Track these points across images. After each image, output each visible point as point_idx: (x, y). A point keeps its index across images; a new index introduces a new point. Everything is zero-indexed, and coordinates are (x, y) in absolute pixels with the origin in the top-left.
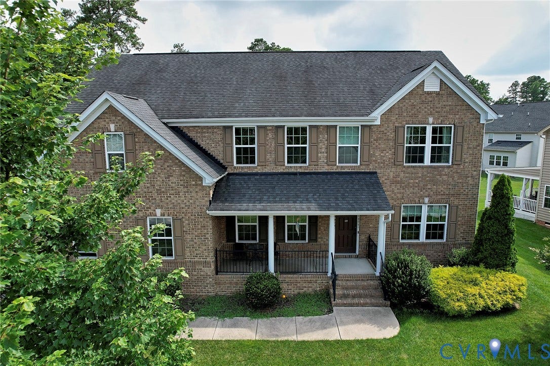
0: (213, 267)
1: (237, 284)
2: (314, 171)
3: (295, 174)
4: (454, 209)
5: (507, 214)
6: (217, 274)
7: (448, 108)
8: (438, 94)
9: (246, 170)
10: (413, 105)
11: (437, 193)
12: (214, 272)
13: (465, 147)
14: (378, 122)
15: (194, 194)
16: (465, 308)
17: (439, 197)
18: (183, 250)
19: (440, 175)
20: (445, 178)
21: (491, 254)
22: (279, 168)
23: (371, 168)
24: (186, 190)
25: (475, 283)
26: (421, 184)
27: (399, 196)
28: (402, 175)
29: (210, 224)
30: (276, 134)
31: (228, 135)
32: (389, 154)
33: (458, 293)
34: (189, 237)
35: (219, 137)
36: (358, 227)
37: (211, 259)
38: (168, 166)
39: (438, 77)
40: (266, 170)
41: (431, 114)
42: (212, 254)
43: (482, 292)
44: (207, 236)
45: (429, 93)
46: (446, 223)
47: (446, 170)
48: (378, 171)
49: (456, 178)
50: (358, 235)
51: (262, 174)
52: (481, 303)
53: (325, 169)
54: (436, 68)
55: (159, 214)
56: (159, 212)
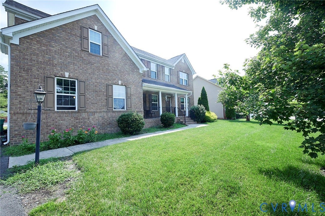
0: (143, 114)
2: (159, 81)
8: (184, 64)
10: (180, 66)
12: (143, 117)
13: (190, 81)
14: (174, 68)
15: (136, 76)
22: (149, 78)
23: (173, 83)
24: (132, 73)
29: (142, 92)
30: (148, 64)
34: (133, 98)
36: (171, 104)
37: (142, 110)
38: (125, 59)
39: (184, 59)
41: (184, 69)
42: (143, 107)
48: (175, 85)
49: (190, 90)
54: (184, 55)
55: (120, 84)
56: (120, 82)
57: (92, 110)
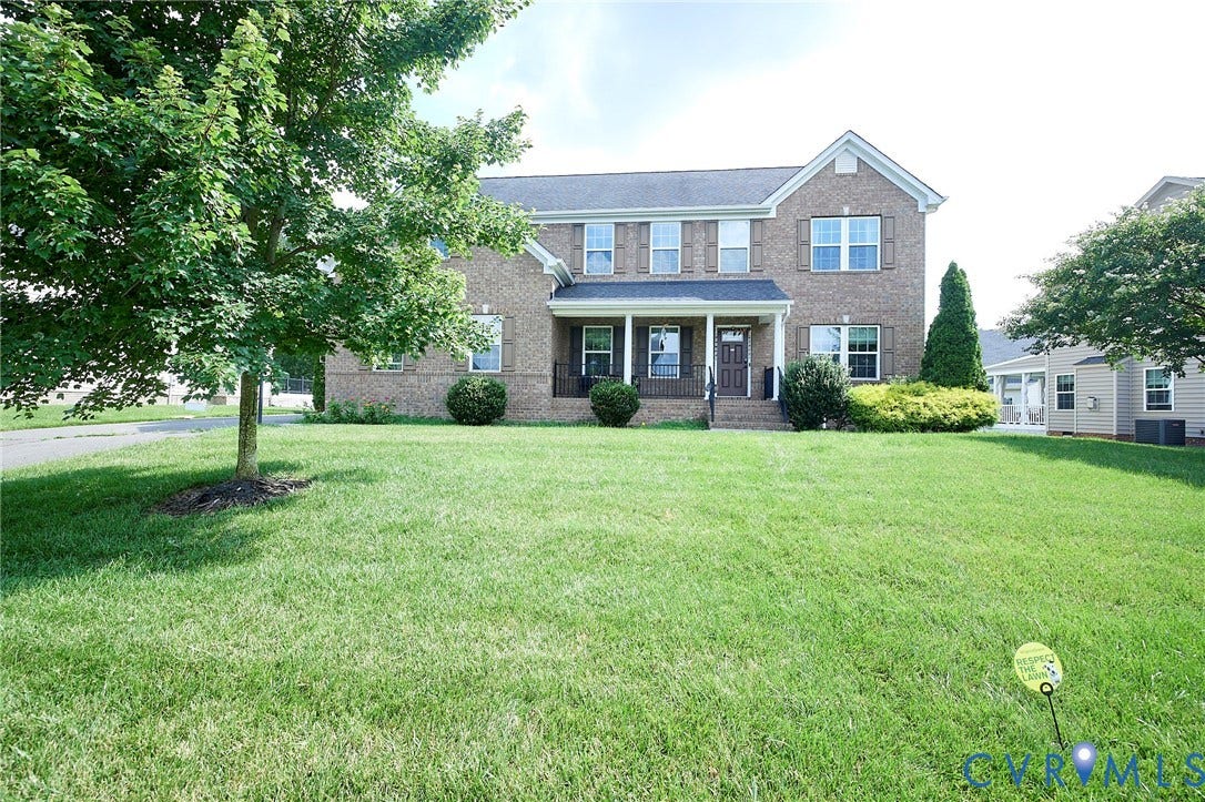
0: (550, 381)
1: (580, 408)
2: (688, 279)
3: (664, 283)
4: (889, 331)
5: (962, 311)
6: (554, 396)
7: (870, 194)
8: (854, 176)
9: (599, 280)
10: (821, 193)
11: (862, 309)
12: (551, 391)
13: (899, 245)
14: (773, 214)
15: (532, 285)
16: (901, 416)
17: (865, 314)
18: (513, 359)
19: (865, 284)
20: (872, 287)
21: (945, 372)
22: (641, 275)
23: (765, 275)
24: (521, 279)
25: (918, 394)
26: (837, 296)
27: (807, 313)
28: (809, 284)
29: (549, 324)
30: (639, 233)
31: (578, 235)
32: (789, 257)
33: (891, 400)
34: (521, 341)
35: (566, 238)
36: (749, 356)
37: (548, 371)
39: (853, 155)
40: (626, 279)
41: (847, 203)
42: (550, 365)
43: (929, 402)
44: (545, 340)
45: (842, 176)
46: (878, 353)
47: (872, 276)
48: (775, 279)
49: (888, 287)
50: (749, 368)
51: (618, 284)
52: (929, 414)
53: (703, 277)
54: (850, 141)
55: (485, 311)
56: (486, 308)
57: (425, 371)
